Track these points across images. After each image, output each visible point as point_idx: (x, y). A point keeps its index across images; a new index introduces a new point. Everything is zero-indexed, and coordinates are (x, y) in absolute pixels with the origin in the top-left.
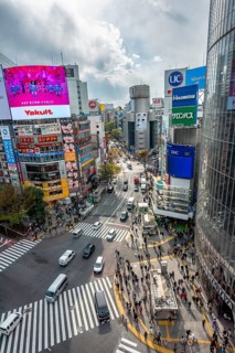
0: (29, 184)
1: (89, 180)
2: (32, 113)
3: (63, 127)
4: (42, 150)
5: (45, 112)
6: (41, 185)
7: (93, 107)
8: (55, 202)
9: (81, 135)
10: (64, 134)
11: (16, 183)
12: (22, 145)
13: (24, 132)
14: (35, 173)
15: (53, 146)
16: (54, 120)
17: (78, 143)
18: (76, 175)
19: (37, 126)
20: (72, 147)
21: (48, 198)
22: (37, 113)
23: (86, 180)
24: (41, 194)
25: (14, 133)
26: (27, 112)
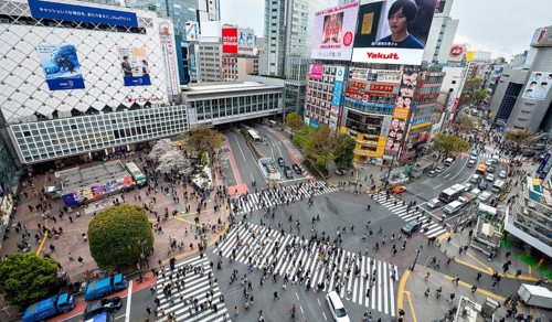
0: (344, 130)
1: (415, 147)
2: (374, 56)
3: (406, 77)
4: (371, 98)
5: (390, 56)
6: (356, 136)
7: (455, 55)
8: (364, 158)
9: (426, 89)
10: (403, 85)
11: (333, 126)
12: (351, 89)
13: (359, 76)
14: (355, 121)
15: (384, 97)
16: (397, 67)
17: (418, 99)
18: (400, 136)
19: (374, 71)
20: (408, 102)
21: (358, 151)
22: (380, 56)
23: (410, 146)
24: (353, 144)
25: (348, 75)
26: (369, 55)
